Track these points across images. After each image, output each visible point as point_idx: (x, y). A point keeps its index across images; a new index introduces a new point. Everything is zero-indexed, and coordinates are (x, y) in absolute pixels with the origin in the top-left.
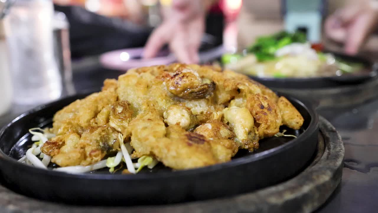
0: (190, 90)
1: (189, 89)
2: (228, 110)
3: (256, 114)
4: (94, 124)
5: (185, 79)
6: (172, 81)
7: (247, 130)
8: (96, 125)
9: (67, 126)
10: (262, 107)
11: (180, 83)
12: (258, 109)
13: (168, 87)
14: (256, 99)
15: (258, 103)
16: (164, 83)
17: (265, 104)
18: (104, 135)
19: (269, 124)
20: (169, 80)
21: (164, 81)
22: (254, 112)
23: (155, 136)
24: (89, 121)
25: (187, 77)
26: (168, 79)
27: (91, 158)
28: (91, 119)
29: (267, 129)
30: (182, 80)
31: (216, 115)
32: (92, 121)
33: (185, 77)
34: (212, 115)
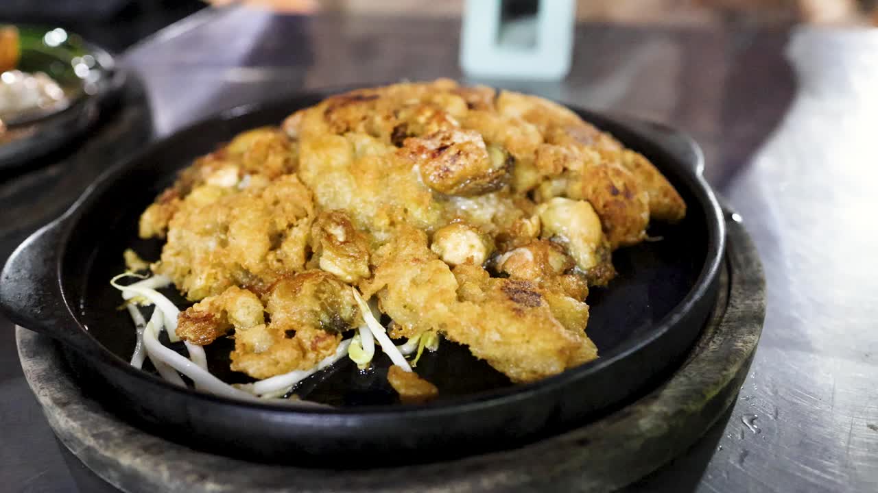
0: (471, 182)
1: (468, 181)
2: (549, 209)
3: (605, 206)
4: (275, 263)
5: (462, 161)
6: (435, 163)
7: (593, 246)
8: (279, 264)
9: (214, 271)
10: (615, 192)
11: (453, 168)
12: (609, 197)
13: (424, 176)
14: (602, 174)
15: (605, 183)
16: (416, 168)
17: (619, 184)
18: (326, 299)
19: (628, 225)
20: (426, 162)
21: (415, 163)
22: (601, 203)
23: (443, 301)
24: (264, 259)
25: (467, 155)
26: (424, 156)
27: (316, 353)
28: (267, 254)
29: (625, 234)
30: (458, 163)
31: (531, 226)
32: (271, 257)
33: (463, 157)
34: (524, 229)
